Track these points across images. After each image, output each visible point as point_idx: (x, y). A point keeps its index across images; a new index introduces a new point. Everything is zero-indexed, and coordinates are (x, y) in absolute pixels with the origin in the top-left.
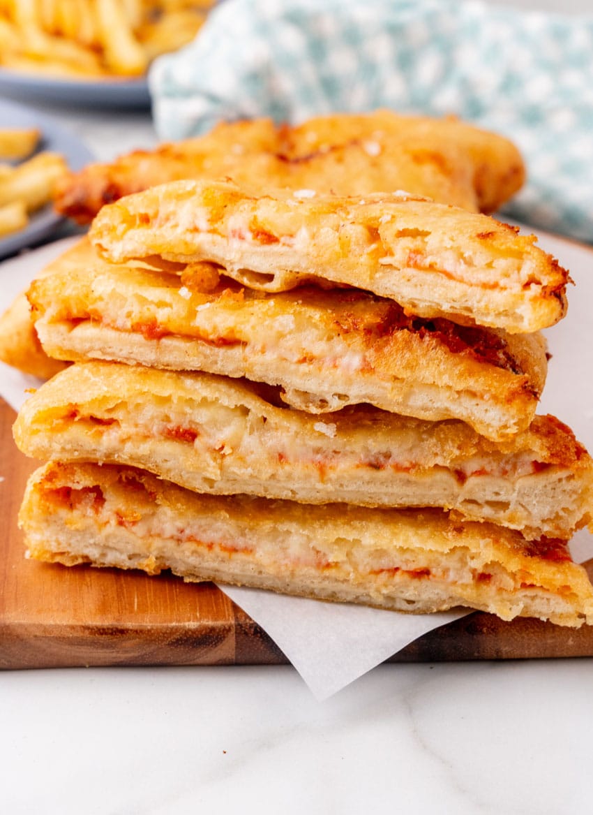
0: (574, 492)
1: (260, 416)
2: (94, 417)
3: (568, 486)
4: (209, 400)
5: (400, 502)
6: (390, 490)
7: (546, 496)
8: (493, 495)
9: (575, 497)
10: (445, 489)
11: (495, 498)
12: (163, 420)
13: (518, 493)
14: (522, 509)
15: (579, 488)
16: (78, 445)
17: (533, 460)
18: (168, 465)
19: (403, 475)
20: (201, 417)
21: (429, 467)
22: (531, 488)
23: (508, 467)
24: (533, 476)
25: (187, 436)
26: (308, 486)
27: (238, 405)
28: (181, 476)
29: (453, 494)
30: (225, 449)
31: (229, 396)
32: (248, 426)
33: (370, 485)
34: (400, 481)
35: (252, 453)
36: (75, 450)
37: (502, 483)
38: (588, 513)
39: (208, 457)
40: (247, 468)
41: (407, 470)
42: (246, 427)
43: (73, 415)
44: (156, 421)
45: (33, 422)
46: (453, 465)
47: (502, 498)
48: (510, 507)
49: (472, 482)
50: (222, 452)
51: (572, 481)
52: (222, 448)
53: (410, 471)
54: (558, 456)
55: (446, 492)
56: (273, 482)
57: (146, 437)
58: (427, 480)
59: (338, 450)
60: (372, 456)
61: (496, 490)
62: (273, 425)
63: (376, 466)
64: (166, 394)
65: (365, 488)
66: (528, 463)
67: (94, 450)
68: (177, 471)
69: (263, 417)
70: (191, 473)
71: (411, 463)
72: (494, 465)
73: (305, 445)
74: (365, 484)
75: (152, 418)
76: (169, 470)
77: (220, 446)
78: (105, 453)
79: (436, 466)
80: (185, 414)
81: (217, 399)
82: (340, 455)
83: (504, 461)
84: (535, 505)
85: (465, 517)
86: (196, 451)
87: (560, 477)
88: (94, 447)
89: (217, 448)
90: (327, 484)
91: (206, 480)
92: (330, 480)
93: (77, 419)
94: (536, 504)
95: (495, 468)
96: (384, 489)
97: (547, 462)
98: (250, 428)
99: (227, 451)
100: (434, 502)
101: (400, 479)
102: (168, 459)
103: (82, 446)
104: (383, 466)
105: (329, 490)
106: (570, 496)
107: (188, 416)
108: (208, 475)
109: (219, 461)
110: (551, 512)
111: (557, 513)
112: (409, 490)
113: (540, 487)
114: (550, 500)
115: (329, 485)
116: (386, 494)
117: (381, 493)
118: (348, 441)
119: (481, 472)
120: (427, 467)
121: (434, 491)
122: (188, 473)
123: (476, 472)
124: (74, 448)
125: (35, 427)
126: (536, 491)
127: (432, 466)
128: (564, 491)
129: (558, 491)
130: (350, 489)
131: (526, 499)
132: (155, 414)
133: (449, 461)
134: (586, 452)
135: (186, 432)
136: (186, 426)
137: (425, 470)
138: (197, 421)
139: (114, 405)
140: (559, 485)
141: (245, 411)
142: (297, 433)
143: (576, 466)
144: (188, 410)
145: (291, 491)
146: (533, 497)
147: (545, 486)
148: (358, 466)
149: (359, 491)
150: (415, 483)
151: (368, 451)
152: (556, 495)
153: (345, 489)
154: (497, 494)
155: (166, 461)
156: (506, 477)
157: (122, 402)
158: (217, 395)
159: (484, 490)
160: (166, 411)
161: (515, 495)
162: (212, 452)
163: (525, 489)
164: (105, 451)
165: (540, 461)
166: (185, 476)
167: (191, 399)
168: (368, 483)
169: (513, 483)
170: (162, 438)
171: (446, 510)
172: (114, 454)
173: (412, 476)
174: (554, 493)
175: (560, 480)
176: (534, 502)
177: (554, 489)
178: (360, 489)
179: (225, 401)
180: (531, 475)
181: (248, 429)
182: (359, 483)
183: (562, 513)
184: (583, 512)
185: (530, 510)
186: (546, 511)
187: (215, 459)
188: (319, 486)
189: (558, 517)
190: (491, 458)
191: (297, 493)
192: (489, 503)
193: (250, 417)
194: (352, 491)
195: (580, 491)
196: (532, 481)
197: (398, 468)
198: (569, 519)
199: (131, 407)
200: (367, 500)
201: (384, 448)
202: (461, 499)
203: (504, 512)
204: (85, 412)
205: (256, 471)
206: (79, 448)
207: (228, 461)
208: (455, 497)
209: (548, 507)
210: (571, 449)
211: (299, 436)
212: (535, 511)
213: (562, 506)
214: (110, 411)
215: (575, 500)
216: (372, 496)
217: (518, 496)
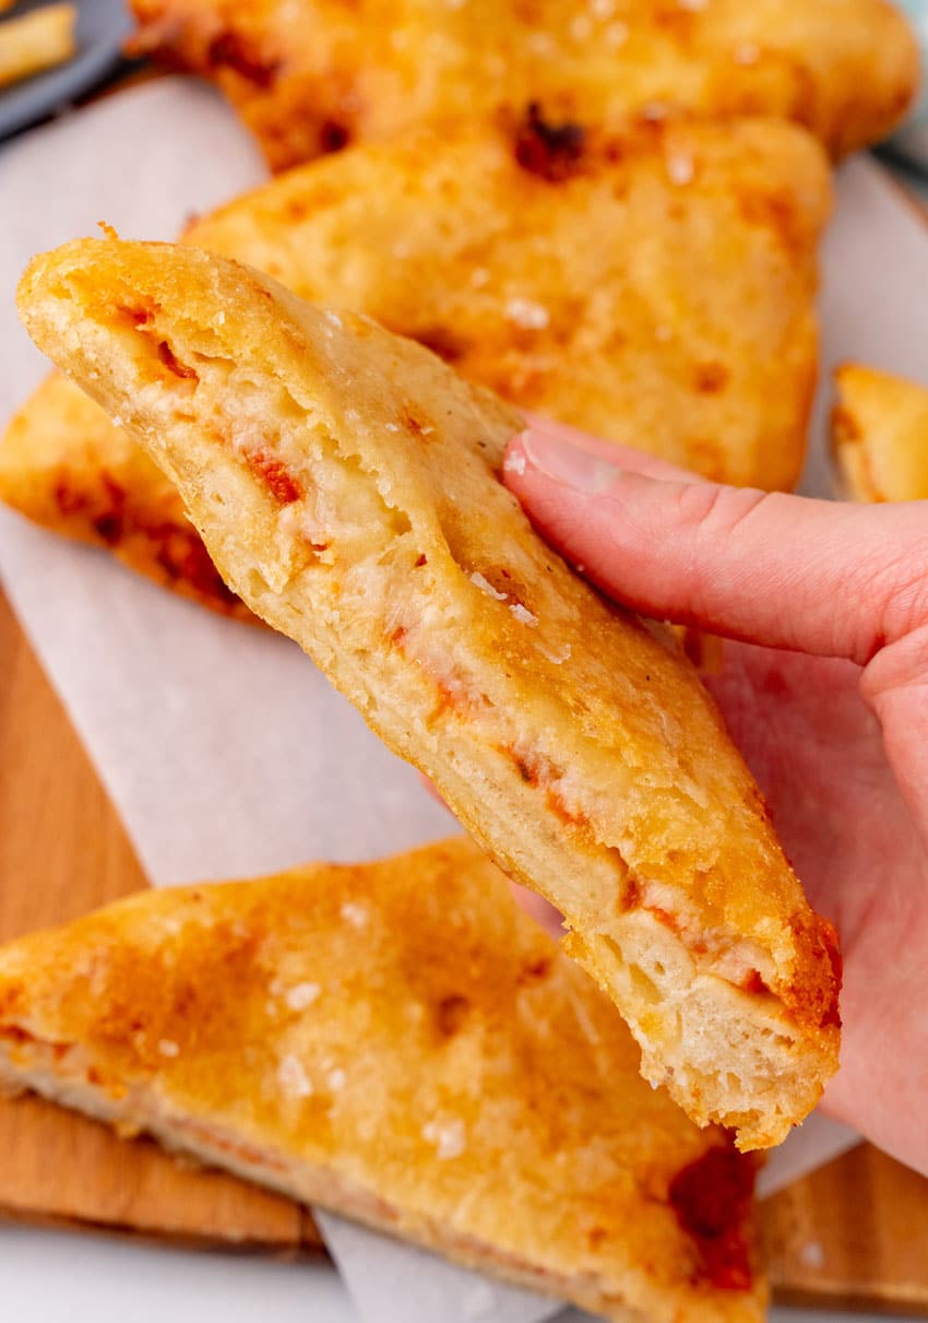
0: (770, 1066)
1: (420, 551)
2: (170, 347)
3: (770, 1051)
4: (361, 466)
5: (513, 854)
6: (515, 825)
7: (726, 1036)
8: (653, 966)
9: (765, 1073)
10: (593, 895)
11: (650, 972)
12: (265, 436)
13: (691, 996)
14: (675, 1022)
15: (781, 1068)
16: (107, 365)
17: (757, 970)
18: (217, 508)
19: (553, 820)
20: (326, 478)
21: (603, 844)
22: (714, 1004)
23: (712, 946)
24: (733, 990)
25: (284, 488)
26: (402, 711)
27: (400, 510)
28: (223, 540)
29: (597, 913)
30: (326, 552)
31: (397, 486)
32: (388, 549)
33: (491, 792)
34: (541, 826)
35: (361, 592)
36: (97, 370)
37: (682, 957)
38: (763, 1114)
39: (286, 546)
40: (332, 609)
41: (566, 817)
42: (383, 549)
43: (141, 317)
44: (254, 429)
45: (70, 276)
46: (638, 872)
47: (663, 982)
48: (662, 1004)
49: (642, 919)
50: (317, 554)
51: (783, 1048)
52: (321, 548)
53: (568, 826)
54: (797, 996)
55: (591, 901)
56: (354, 662)
57: (219, 438)
58: (581, 859)
59: (491, 699)
60: (535, 753)
61: (665, 962)
62: (428, 581)
63: (527, 774)
64: (305, 403)
65: (481, 789)
66: (745, 966)
67: (125, 394)
68: (224, 527)
69: (423, 557)
70: (243, 548)
71: (581, 814)
72: (696, 925)
73: (450, 649)
74: (487, 785)
75: (251, 420)
76: (211, 517)
77: (321, 543)
78: (137, 412)
79: (615, 851)
80: (306, 453)
81: (375, 473)
82: (488, 710)
83: (714, 931)
84: (698, 1033)
85: (585, 959)
86: (276, 521)
87: (774, 1029)
88: (129, 388)
89: (314, 542)
90: (433, 735)
91: (256, 576)
92: (444, 732)
93: (141, 327)
94: (702, 1034)
95: (692, 929)
96: (505, 815)
97: (774, 989)
98: (387, 555)
99: (327, 557)
100: (562, 900)
101: (544, 822)
102: (224, 500)
103: (111, 372)
104: (536, 781)
105: (428, 745)
106: (759, 1068)
107: (310, 461)
108: (266, 572)
109: (300, 565)
110: (710, 1063)
111: (717, 1072)
112: (541, 851)
113: (731, 1015)
114: (726, 1046)
115: (435, 739)
116: (502, 825)
117: (498, 817)
118: (520, 699)
119: (667, 919)
120: (599, 840)
121: (576, 884)
122: (236, 544)
123: (661, 911)
124: (98, 366)
125: (67, 285)
126: (719, 1017)
127: (609, 846)
128: (758, 1052)
129: (750, 1043)
130: (460, 771)
131: (694, 1013)
132: (262, 417)
133: (639, 861)
134: (839, 1025)
135: (285, 479)
136: (293, 471)
137: (592, 841)
138: (317, 478)
139: (213, 356)
140: (758, 1037)
141: (401, 525)
142: (452, 623)
143: (809, 1034)
144: (317, 452)
145: (370, 698)
146: (706, 1019)
147: (738, 1021)
148: (501, 749)
149: (468, 785)
150: (561, 847)
151: (535, 739)
152: (741, 1047)
153: (454, 765)
154: (660, 968)
155: (219, 499)
156: (697, 957)
157: (230, 360)
158: (380, 468)
159: (647, 947)
160: (283, 426)
161: (685, 993)
162: (298, 543)
163: (707, 997)
164: (140, 408)
165: (766, 979)
166: (229, 546)
167: (336, 442)
168: (493, 786)
169: (696, 974)
170: (243, 460)
171: (566, 925)
172: (149, 425)
173: (567, 834)
174: (742, 1042)
175: (767, 1031)
176: (701, 1029)
177: (747, 1036)
178: (473, 785)
179: (385, 487)
180: (733, 985)
181: (383, 554)
182: (479, 773)
183: (722, 1079)
184: (757, 1104)
185: (685, 1033)
186: (702, 1056)
187: (294, 557)
188: (419, 726)
189: (713, 1078)
190: (701, 911)
191: (376, 710)
192: (636, 971)
193: (404, 540)
194: (459, 777)
195: (780, 1073)
196: (727, 994)
197: (556, 805)
198: (725, 1097)
199: (236, 377)
200: (469, 808)
201: (560, 758)
202: (603, 929)
203: (646, 1003)
204: (161, 327)
205: (345, 624)
206: (104, 371)
207: (313, 575)
208: (597, 917)
209: (714, 1055)
210: (825, 1003)
211: (453, 629)
212: (689, 1041)
213: (733, 1070)
214: (201, 357)
215: (759, 1079)
216: (481, 809)
217: (685, 999)
